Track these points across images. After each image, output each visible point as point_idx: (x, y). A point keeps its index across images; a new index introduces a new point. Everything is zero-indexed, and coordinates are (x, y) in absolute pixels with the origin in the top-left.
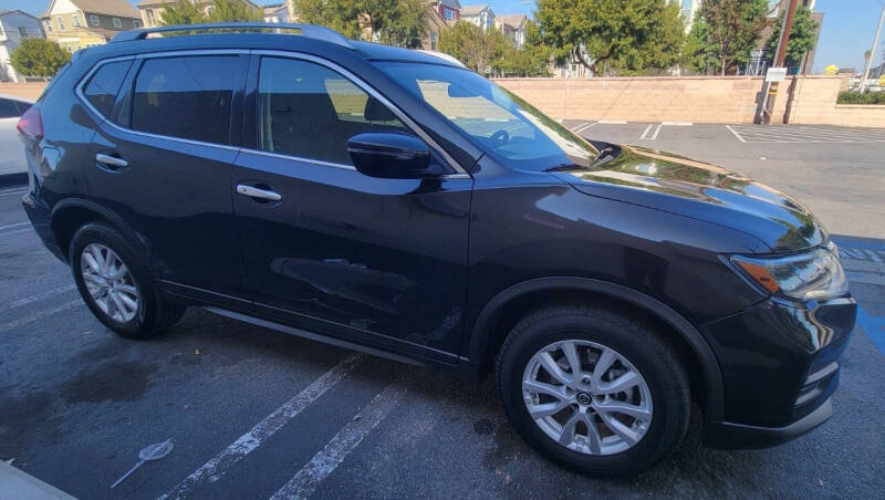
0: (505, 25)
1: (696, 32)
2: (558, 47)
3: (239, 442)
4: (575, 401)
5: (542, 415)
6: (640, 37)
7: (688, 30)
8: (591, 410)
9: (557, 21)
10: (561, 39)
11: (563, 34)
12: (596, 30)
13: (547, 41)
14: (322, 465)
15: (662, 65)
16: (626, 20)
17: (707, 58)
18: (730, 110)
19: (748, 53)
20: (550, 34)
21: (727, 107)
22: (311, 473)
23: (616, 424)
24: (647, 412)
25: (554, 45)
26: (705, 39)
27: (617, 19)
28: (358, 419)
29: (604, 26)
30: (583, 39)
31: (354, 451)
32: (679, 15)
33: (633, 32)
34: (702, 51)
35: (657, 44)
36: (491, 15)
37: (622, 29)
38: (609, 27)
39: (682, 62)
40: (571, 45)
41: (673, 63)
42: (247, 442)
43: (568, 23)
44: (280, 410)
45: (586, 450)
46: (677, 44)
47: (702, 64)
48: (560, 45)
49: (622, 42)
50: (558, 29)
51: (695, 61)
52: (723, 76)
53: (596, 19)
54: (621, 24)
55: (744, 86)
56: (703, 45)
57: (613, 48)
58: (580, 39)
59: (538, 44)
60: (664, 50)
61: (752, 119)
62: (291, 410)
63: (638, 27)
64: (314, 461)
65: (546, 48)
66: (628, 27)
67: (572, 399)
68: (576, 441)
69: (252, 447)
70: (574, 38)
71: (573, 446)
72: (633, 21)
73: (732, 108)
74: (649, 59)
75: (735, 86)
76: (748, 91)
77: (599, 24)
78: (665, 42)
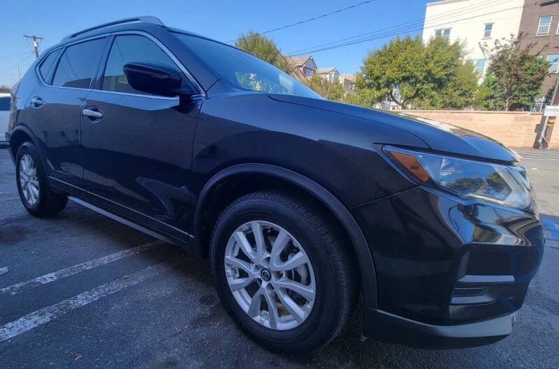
0: (345, 80)
1: (487, 84)
2: (377, 90)
3: (44, 276)
4: (259, 277)
5: (238, 287)
6: (440, 84)
7: (480, 82)
8: (270, 286)
9: (377, 73)
10: (379, 84)
11: (380, 81)
12: (405, 79)
13: (369, 86)
14: (81, 300)
15: (459, 105)
16: (429, 72)
17: (496, 102)
18: (511, 136)
19: (532, 100)
20: (371, 81)
21: (510, 134)
22: (72, 302)
23: (288, 301)
24: (312, 291)
25: (374, 88)
26: (495, 89)
27: (422, 71)
28: (125, 279)
29: (411, 76)
30: (396, 85)
31: (108, 295)
32: (474, 71)
33: (434, 81)
34: (492, 97)
35: (455, 91)
36: (337, 73)
37: (425, 78)
38: (415, 76)
39: (476, 105)
40: (386, 90)
41: (467, 104)
42: (50, 277)
43: (384, 74)
44: (82, 264)
45: (267, 324)
46: (471, 91)
47: (491, 105)
48: (379, 88)
49: (425, 87)
50: (378, 78)
51: (486, 104)
52: (507, 112)
53: (405, 71)
54: (424, 74)
55: (524, 119)
56: (492, 93)
57: (418, 90)
58: (393, 85)
59: (363, 88)
60: (460, 95)
61: (532, 145)
62: (88, 266)
63: (437, 77)
64: (79, 296)
65: (368, 91)
66: (429, 77)
67: (257, 275)
68: (262, 316)
69: (50, 280)
70: (389, 84)
71: (258, 319)
72: (434, 72)
73: (514, 135)
74: (448, 101)
75: (516, 118)
76: (527, 123)
77: (407, 74)
78: (462, 89)
